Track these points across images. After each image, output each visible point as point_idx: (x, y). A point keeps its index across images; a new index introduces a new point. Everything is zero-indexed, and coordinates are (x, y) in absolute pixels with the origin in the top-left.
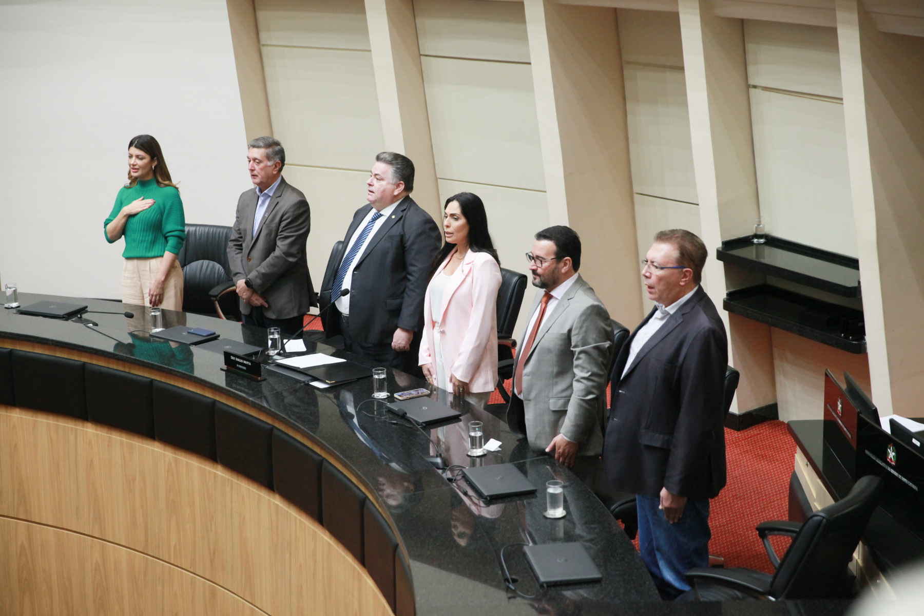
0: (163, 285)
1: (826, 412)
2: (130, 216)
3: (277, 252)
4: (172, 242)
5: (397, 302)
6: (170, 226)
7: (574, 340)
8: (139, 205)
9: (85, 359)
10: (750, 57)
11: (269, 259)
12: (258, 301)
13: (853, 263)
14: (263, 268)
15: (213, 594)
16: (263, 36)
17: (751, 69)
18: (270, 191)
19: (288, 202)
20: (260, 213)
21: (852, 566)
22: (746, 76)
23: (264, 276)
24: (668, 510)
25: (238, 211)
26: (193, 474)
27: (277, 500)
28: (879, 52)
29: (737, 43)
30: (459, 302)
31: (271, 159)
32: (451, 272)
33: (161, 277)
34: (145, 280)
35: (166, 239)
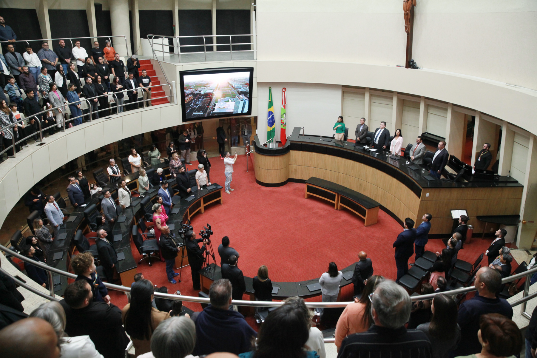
2: (338, 127)
3: (364, 134)
4: (344, 131)
5: (384, 142)
6: (344, 129)
8: (339, 126)
9: (339, 148)
10: (429, 109)
12: (360, 140)
14: (362, 136)
15: (359, 180)
16: (344, 97)
17: (429, 110)
18: (363, 125)
19: (366, 127)
20: (361, 128)
25: (357, 127)
26: (357, 164)
27: (374, 169)
28: (454, 113)
29: (427, 106)
30: (398, 144)
31: (364, 120)
32: (396, 139)
33: (342, 136)
34: (339, 136)
35: (343, 131)
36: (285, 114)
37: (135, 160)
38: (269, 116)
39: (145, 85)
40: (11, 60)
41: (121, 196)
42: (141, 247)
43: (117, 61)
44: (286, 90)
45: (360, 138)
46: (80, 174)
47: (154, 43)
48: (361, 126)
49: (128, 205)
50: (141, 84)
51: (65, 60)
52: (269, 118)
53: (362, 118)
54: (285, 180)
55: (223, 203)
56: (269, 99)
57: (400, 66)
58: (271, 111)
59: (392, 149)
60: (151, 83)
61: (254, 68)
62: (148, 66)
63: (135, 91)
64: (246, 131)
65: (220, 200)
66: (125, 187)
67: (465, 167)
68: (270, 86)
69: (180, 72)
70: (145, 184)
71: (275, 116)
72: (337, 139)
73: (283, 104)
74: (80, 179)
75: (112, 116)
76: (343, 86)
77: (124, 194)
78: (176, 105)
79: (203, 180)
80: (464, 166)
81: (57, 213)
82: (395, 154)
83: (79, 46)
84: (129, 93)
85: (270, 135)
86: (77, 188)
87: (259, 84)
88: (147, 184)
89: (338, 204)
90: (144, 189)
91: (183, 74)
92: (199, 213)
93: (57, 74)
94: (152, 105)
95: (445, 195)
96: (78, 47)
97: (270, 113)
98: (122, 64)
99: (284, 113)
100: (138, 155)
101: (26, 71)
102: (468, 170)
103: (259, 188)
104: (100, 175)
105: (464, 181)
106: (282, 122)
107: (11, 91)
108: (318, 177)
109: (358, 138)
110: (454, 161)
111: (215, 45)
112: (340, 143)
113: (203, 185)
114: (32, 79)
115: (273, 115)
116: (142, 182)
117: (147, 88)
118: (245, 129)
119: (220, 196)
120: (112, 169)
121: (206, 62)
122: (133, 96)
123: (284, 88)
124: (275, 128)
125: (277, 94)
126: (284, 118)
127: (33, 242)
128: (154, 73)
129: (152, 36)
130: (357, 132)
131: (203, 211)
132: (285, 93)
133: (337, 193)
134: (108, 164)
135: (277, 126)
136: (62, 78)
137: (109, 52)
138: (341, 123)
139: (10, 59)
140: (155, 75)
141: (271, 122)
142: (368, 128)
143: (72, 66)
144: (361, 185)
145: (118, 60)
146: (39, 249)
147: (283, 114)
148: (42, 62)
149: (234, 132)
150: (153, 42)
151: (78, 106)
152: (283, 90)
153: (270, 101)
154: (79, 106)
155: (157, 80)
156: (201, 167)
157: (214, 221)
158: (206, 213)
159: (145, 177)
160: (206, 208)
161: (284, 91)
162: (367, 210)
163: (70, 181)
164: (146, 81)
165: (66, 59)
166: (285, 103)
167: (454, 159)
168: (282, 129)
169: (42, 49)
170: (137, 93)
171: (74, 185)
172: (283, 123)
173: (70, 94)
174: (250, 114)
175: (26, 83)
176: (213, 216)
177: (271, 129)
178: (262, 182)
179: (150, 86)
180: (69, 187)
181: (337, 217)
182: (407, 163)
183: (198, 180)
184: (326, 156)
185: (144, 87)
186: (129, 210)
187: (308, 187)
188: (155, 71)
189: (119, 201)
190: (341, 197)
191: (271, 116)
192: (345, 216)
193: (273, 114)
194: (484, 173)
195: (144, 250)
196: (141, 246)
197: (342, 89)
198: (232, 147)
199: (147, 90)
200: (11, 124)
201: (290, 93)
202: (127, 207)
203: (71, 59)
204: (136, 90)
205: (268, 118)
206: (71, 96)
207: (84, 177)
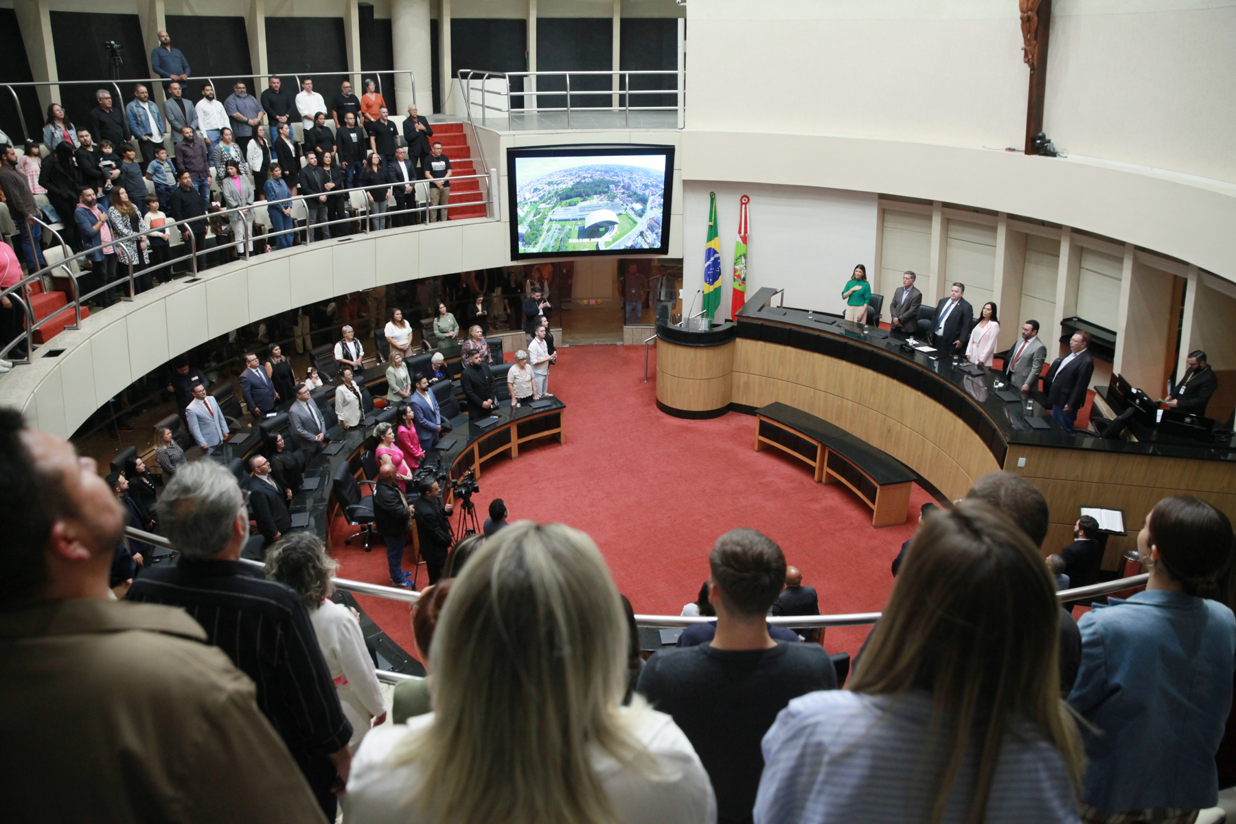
0: (863, 316)
1: (1110, 385)
2: (854, 291)
3: (910, 310)
4: (867, 301)
5: (958, 333)
6: (867, 296)
7: (1034, 356)
8: (857, 288)
9: (846, 340)
10: (1083, 258)
11: (907, 312)
12: (900, 325)
13: (1114, 334)
14: (905, 315)
15: (885, 419)
16: (885, 224)
17: (1083, 262)
18: (909, 289)
19: (915, 294)
20: (905, 296)
21: (1121, 434)
22: (1080, 264)
23: (905, 318)
24: (1066, 411)
25: (895, 294)
26: (884, 381)
27: (919, 393)
28: (1138, 268)
29: (1079, 253)
30: (986, 337)
31: (911, 278)
32: (983, 327)
33: (863, 312)
34: (856, 313)
35: (865, 300)
36: (745, 256)
37: (399, 333)
38: (708, 258)
39: (436, 174)
40: (173, 114)
41: (340, 401)
42: (347, 508)
43: (383, 122)
44: (749, 200)
45: (899, 320)
46: (277, 352)
47: (472, 89)
48: (905, 292)
49: (355, 423)
50: (428, 173)
51: (278, 117)
52: (708, 263)
53: (907, 273)
54: (719, 406)
55: (566, 443)
56: (710, 220)
57: (1014, 150)
58: (713, 247)
59: (972, 351)
60: (450, 172)
61: (676, 147)
62: (455, 136)
63: (408, 187)
64: (663, 293)
65: (559, 433)
66: (351, 384)
67: (1139, 405)
68: (713, 189)
69: (508, 149)
70: (400, 383)
71: (721, 261)
72: (851, 320)
73: (740, 232)
74: (275, 361)
75: (355, 237)
76: (882, 197)
77: (348, 399)
78: (498, 221)
79: (522, 387)
80: (1138, 401)
81: (208, 421)
82: (977, 363)
83: (310, 89)
84: (399, 191)
85: (710, 302)
86: (261, 378)
87: (688, 184)
88: (405, 384)
89: (821, 468)
90: (398, 394)
91: (513, 154)
92: (505, 457)
93: (252, 144)
94: (449, 219)
95: (1066, 466)
96: (308, 91)
97: (711, 252)
98: (392, 129)
99: (742, 253)
100: (407, 323)
101: (187, 135)
102: (1145, 411)
103: (658, 418)
104: (324, 359)
105: (1130, 438)
106: (737, 274)
107: (157, 174)
108: (795, 407)
109: (896, 319)
110: (1119, 387)
111: (616, 92)
112: (857, 330)
113: (522, 397)
114: (200, 152)
115: (718, 258)
116: (393, 379)
117: (440, 181)
118: (661, 288)
119: (558, 425)
120: (343, 348)
121: (570, 131)
122: (406, 198)
123: (745, 196)
124: (720, 287)
125: (728, 209)
126: (742, 266)
127: (137, 467)
128: (466, 152)
129: (469, 73)
130: (895, 307)
131: (515, 453)
132: (746, 208)
133: (821, 443)
134: (340, 337)
135: (727, 282)
136: (261, 152)
137: (371, 103)
138: (862, 282)
139: (170, 111)
140: (469, 157)
141: (713, 273)
142: (920, 296)
143: (284, 129)
144: (889, 431)
145: (385, 120)
146: (148, 482)
147: (740, 256)
148: (233, 120)
149: (633, 292)
150: (470, 87)
151: (284, 210)
152: (741, 200)
153: (711, 224)
154: (286, 211)
155: (472, 167)
156: (521, 358)
157: (531, 478)
158: (521, 459)
159: (400, 369)
160: (524, 449)
161: (744, 204)
162: (878, 487)
163: (245, 361)
164: (438, 165)
165: (280, 116)
166: (746, 232)
167: (1118, 384)
168: (735, 291)
169: (234, 94)
170: (414, 191)
171: (254, 371)
172: (739, 276)
173: (269, 185)
174: (666, 253)
175: (186, 160)
176: (533, 466)
177: (712, 288)
178: (666, 404)
179: (447, 178)
180: (244, 374)
181: (815, 500)
182: (997, 384)
183: (512, 384)
184: (817, 356)
185: (434, 177)
186: (356, 433)
187: (762, 424)
188: (468, 149)
189: (337, 413)
190: (830, 453)
191: (712, 259)
192: (833, 499)
193: (716, 256)
194: (1187, 423)
195: (356, 515)
196: (348, 505)
197: (879, 205)
198: (625, 325)
199: (439, 185)
200: (132, 234)
201: (759, 209)
202: (351, 428)
203: (288, 116)
204: (411, 185)
205: (706, 262)
206: (271, 190)
207: (283, 358)
